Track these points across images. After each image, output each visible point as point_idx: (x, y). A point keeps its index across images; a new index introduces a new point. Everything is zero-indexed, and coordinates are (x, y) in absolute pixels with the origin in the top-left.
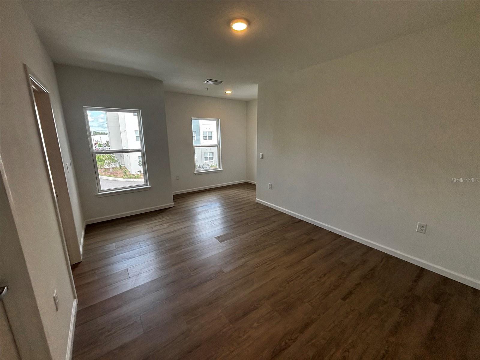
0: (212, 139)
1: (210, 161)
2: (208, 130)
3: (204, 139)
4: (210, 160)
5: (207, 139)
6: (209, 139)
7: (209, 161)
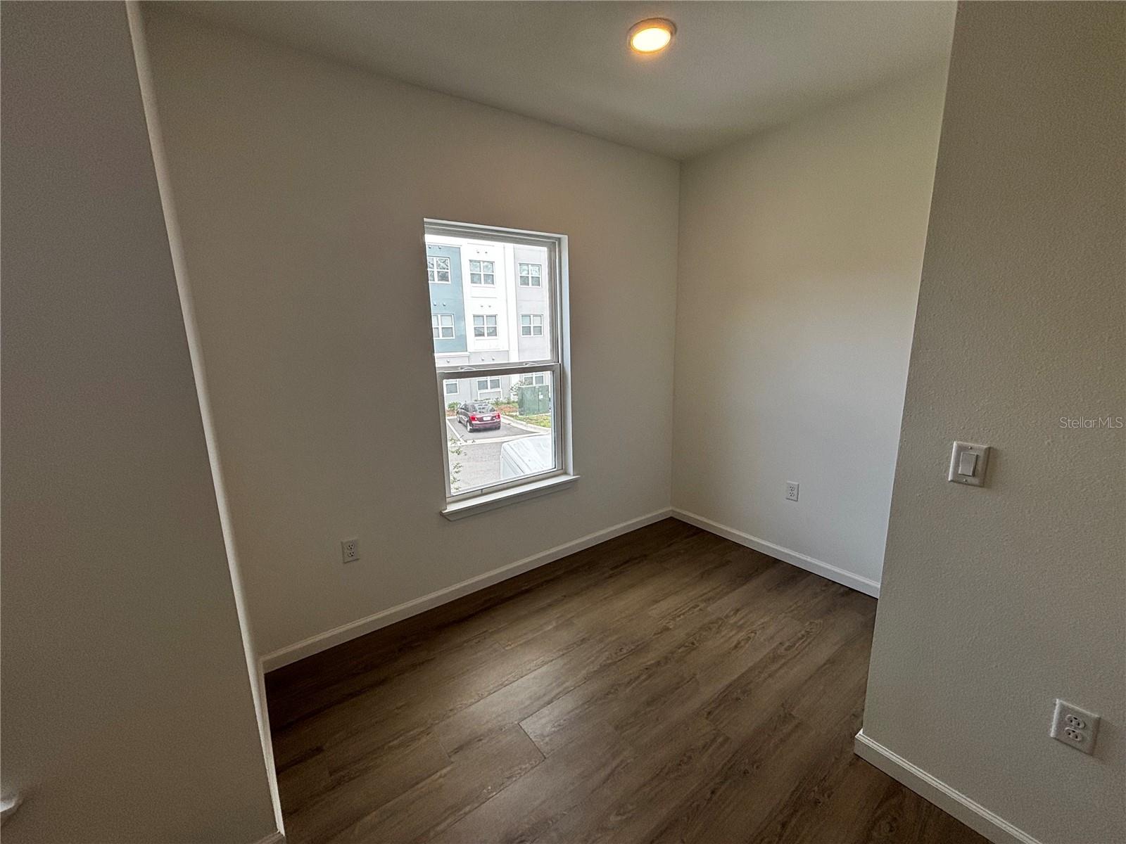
0: (496, 335)
1: (493, 390)
2: (486, 312)
3: (476, 335)
4: (491, 388)
5: (483, 335)
6: (488, 336)
7: (489, 390)
